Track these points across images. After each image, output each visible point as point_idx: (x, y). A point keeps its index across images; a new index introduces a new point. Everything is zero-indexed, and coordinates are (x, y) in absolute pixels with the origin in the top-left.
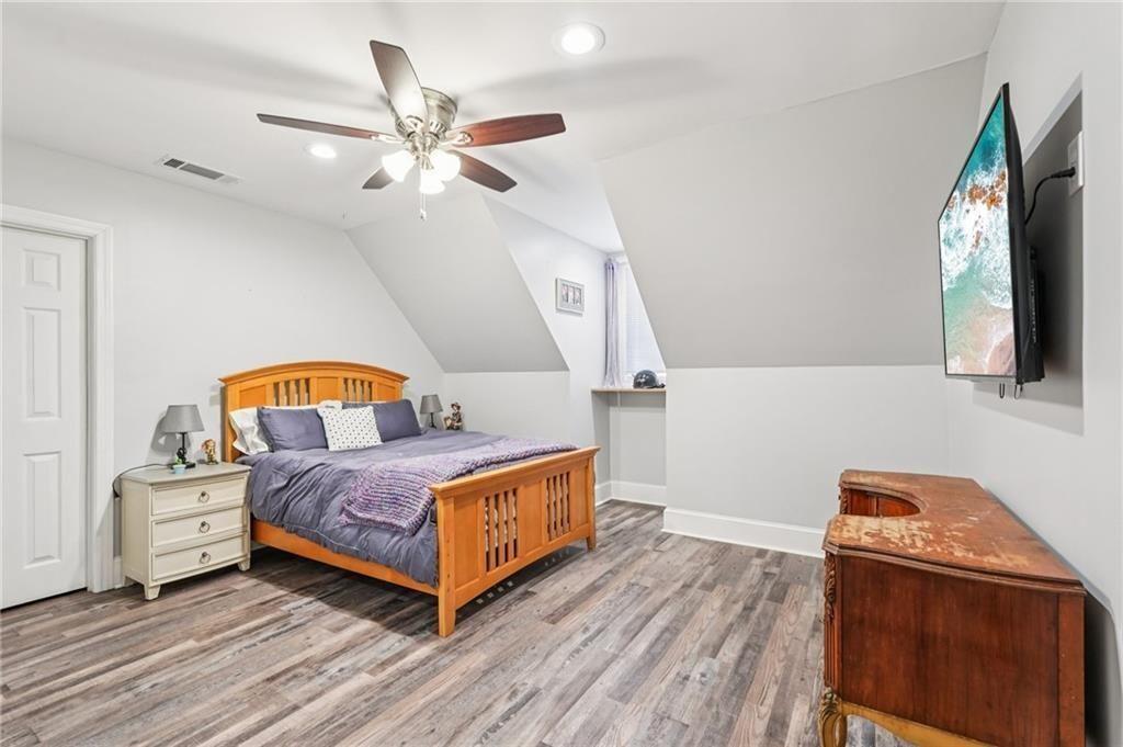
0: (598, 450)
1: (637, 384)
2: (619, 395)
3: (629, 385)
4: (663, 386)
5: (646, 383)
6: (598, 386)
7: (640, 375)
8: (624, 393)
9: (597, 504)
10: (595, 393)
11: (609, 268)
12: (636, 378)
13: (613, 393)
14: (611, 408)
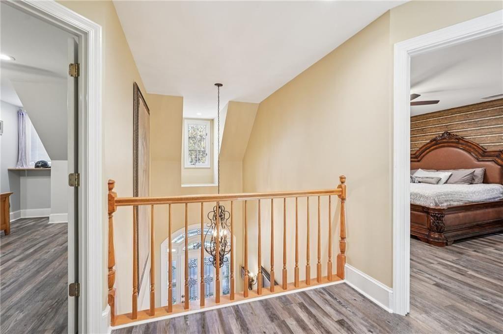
0: (12, 193)
1: (37, 166)
2: (26, 171)
3: (33, 167)
4: (50, 167)
5: (42, 166)
6: (12, 167)
7: (39, 162)
8: (29, 171)
9: (11, 221)
10: (10, 171)
11: (19, 114)
12: (36, 164)
13: (24, 170)
14: (21, 177)
